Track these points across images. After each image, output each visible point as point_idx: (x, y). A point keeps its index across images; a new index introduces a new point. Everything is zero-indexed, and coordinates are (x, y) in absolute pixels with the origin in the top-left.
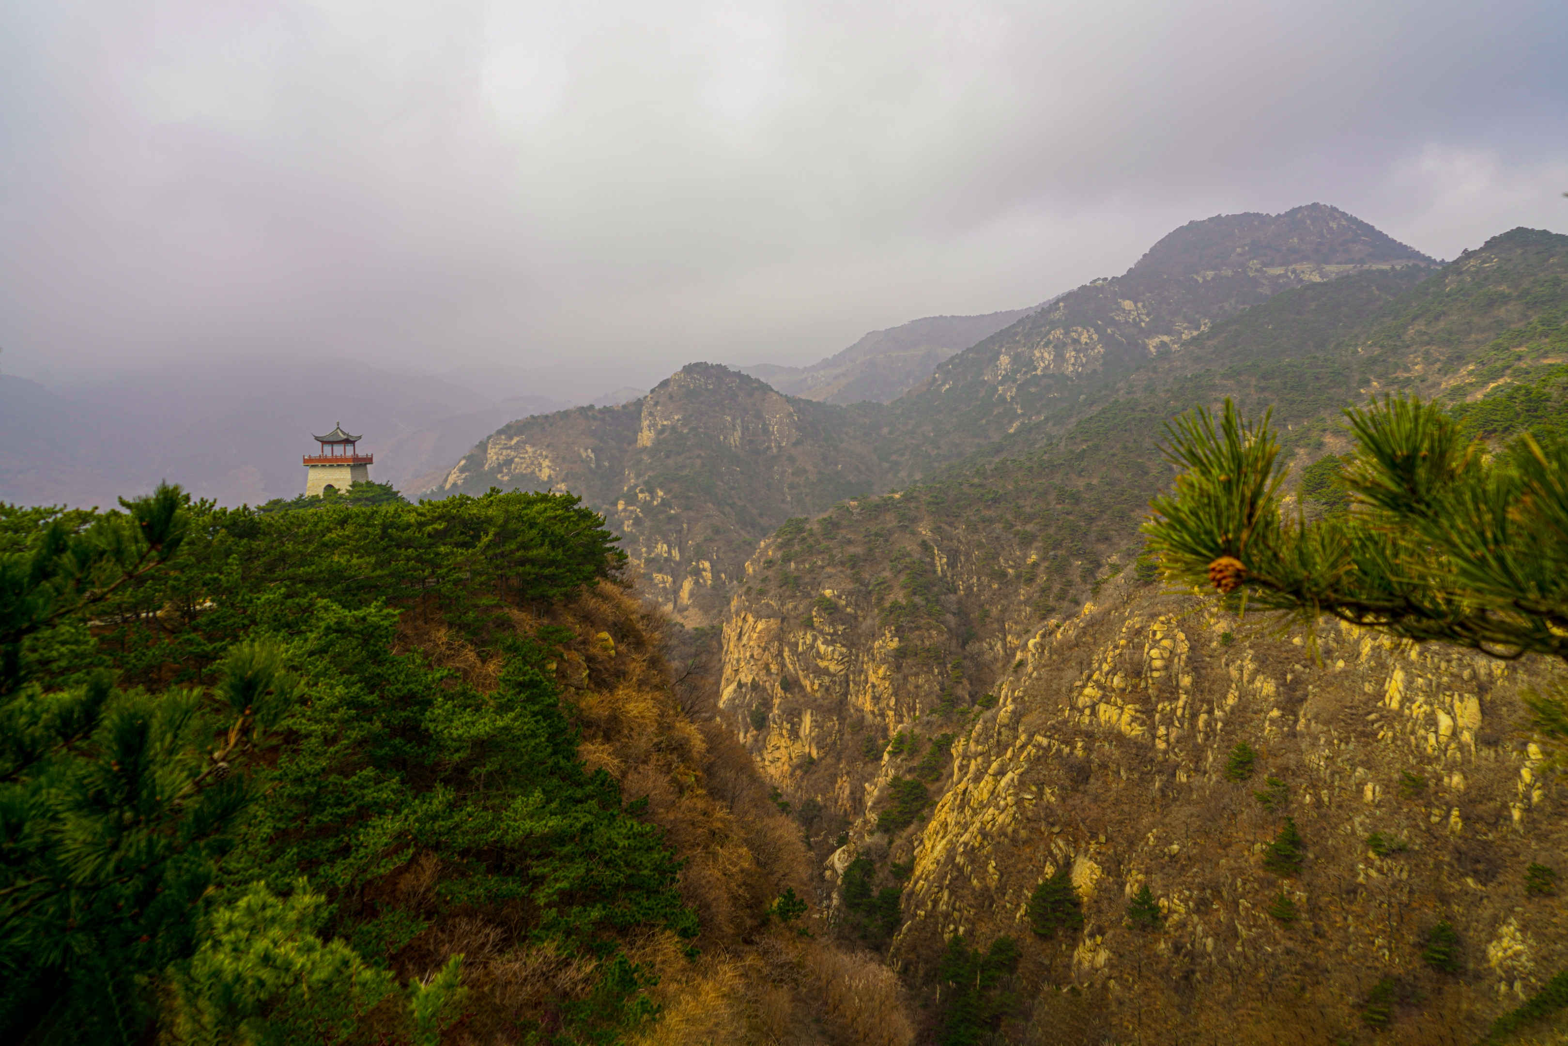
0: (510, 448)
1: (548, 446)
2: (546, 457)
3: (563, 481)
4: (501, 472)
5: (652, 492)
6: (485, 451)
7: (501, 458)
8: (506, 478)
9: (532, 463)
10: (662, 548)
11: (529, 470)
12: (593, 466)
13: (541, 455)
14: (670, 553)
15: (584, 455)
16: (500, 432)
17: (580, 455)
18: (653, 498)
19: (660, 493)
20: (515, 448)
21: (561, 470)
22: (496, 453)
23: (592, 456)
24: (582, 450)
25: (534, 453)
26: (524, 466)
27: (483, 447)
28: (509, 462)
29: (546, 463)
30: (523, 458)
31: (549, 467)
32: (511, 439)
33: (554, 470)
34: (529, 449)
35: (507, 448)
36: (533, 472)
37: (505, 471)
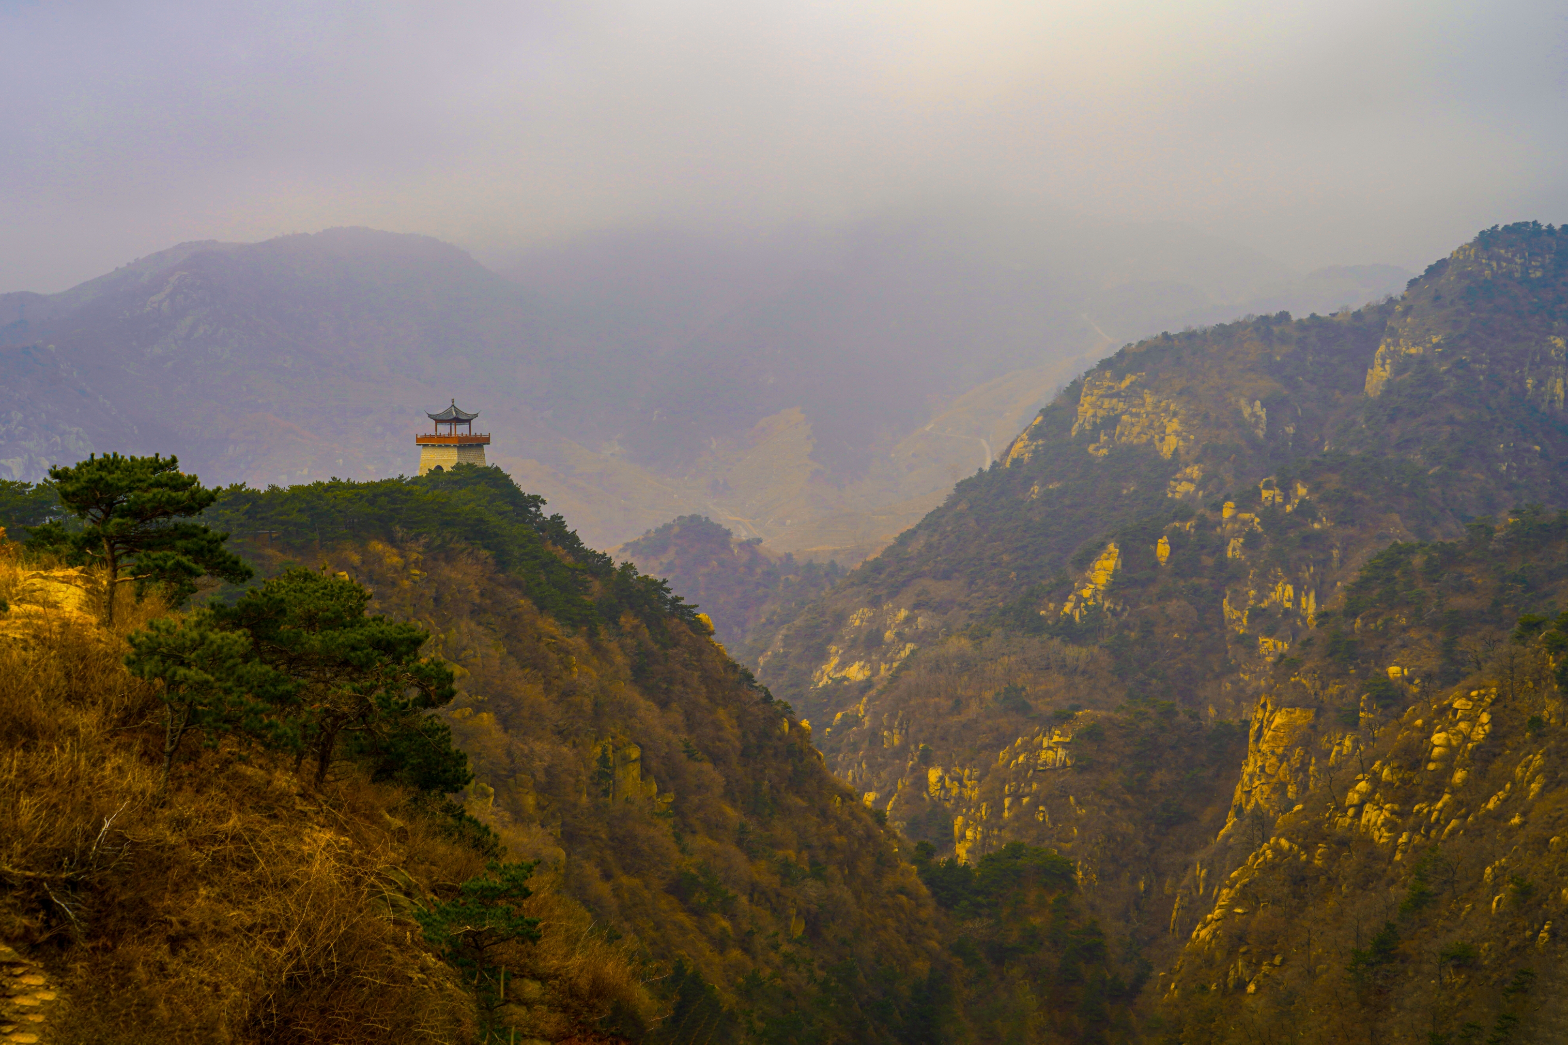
0: (1117, 395)
1: (1180, 393)
2: (1175, 414)
3: (1197, 461)
4: (1095, 440)
5: (1286, 489)
6: (1077, 401)
7: (1101, 413)
8: (1104, 452)
9: (1151, 426)
10: (1284, 592)
11: (1144, 438)
12: (1261, 433)
13: (1166, 410)
14: (1296, 601)
15: (1247, 412)
16: (1105, 364)
17: (1239, 412)
18: (1287, 499)
19: (1302, 491)
20: (1128, 396)
21: (1197, 442)
22: (1093, 405)
23: (1263, 413)
24: (1243, 402)
25: (1156, 405)
26: (1137, 429)
27: (1074, 392)
28: (1111, 421)
29: (1174, 425)
30: (1138, 415)
31: (1177, 434)
32: (1122, 378)
33: (1186, 439)
34: (1149, 399)
35: (1111, 396)
36: (1150, 443)
37: (1103, 438)
